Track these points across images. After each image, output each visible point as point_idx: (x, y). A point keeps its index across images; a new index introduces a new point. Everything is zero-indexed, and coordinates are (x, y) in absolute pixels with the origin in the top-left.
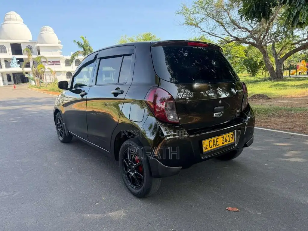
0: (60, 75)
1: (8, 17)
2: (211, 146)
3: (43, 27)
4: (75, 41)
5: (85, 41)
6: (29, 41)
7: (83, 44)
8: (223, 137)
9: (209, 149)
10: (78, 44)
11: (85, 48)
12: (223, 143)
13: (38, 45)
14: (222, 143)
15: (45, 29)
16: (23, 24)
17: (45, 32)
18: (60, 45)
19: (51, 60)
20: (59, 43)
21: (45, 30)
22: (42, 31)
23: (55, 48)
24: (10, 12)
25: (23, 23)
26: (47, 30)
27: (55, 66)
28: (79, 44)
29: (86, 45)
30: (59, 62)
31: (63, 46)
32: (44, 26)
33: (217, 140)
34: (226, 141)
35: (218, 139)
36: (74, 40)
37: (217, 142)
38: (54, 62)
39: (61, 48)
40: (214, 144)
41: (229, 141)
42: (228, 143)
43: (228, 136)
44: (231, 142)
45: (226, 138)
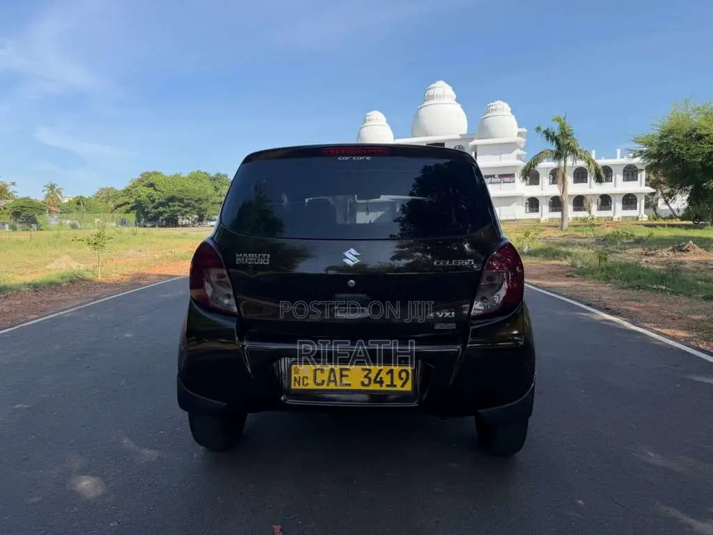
0: (510, 205)
1: (431, 92)
2: (319, 381)
3: (491, 104)
4: (538, 129)
5: (562, 128)
6: (460, 135)
7: (557, 133)
8: (370, 370)
9: (312, 386)
10: (545, 135)
11: (561, 141)
12: (363, 384)
13: (476, 142)
15: (494, 108)
16: (455, 102)
17: (494, 113)
18: (520, 139)
19: (496, 173)
20: (520, 134)
21: (492, 110)
22: (487, 113)
23: (508, 147)
24: (435, 82)
25: (456, 100)
26: (496, 110)
27: (502, 185)
28: (549, 135)
29: (565, 134)
30: (512, 176)
31: (525, 140)
32: (493, 102)
33: (345, 373)
34: (375, 381)
35: (346, 369)
36: (537, 126)
37: (342, 376)
38: (501, 176)
39: (522, 145)
40: (332, 379)
41: (389, 383)
42: (384, 388)
43: (391, 372)
44: (399, 388)
45: (381, 376)
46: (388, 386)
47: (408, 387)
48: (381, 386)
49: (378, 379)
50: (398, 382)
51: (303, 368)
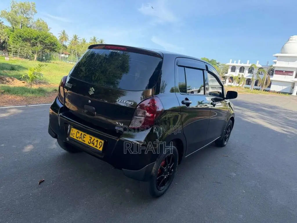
2: (77, 137)
8: (91, 138)
9: (75, 138)
14: (88, 142)
33: (85, 136)
40: (81, 137)
41: (96, 145)
42: (94, 147)
43: (97, 141)
44: (98, 148)
45: (94, 141)
46: (95, 146)
47: (101, 149)
48: (93, 145)
49: (93, 142)
50: (99, 146)
51: (74, 129)
